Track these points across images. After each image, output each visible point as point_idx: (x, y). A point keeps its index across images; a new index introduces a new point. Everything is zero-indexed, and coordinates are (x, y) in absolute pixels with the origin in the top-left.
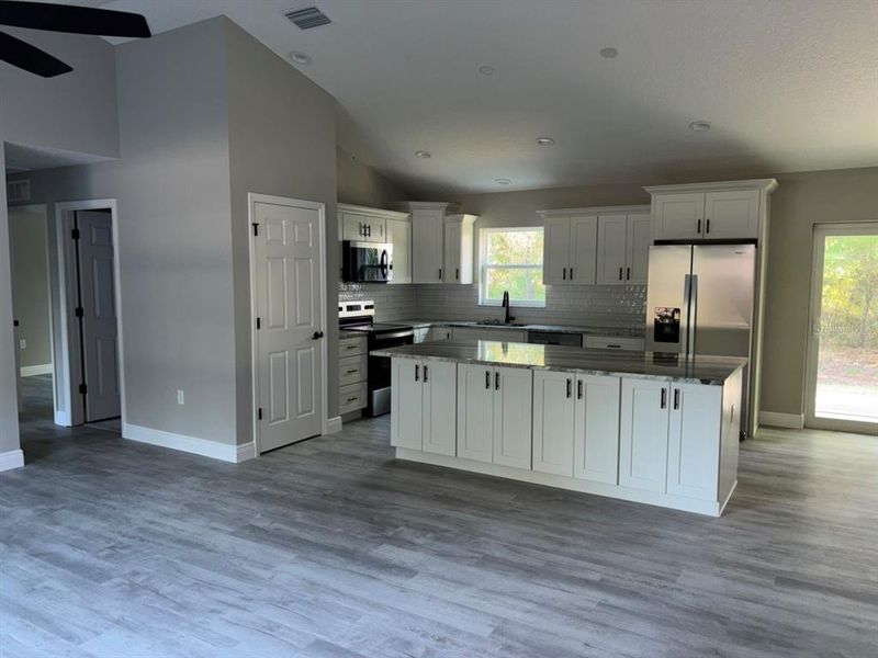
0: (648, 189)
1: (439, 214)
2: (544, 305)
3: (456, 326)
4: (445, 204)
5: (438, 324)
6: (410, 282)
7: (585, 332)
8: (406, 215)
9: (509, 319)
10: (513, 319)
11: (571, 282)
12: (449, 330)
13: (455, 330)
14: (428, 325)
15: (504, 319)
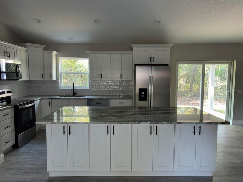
0: (132, 45)
1: (41, 49)
2: (88, 88)
3: (53, 98)
4: (44, 46)
5: (44, 97)
6: (28, 80)
7: (111, 98)
8: (25, 49)
9: (74, 94)
10: (76, 94)
11: (101, 79)
12: (50, 100)
13: (53, 100)
14: (40, 98)
15: (72, 94)
